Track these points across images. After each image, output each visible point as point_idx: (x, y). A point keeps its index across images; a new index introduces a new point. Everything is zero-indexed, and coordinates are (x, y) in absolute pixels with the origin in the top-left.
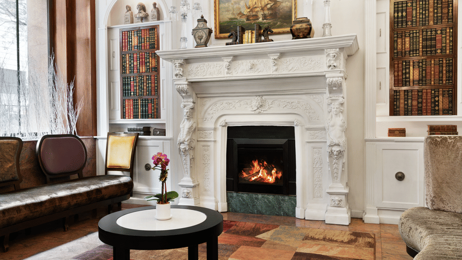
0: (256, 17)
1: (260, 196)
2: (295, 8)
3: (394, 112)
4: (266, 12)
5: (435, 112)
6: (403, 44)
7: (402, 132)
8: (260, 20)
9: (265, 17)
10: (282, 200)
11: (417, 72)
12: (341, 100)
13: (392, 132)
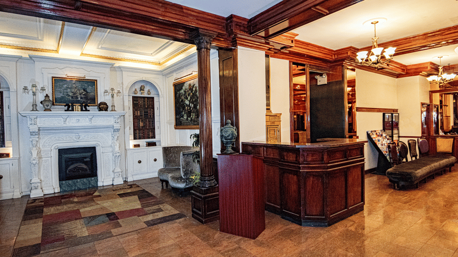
0: (77, 98)
1: (79, 180)
2: (97, 96)
3: (135, 138)
4: (82, 96)
5: (149, 138)
6: (137, 113)
7: (138, 146)
8: (79, 99)
9: (81, 98)
10: (91, 180)
11: (142, 124)
12: (118, 135)
13: (135, 146)
